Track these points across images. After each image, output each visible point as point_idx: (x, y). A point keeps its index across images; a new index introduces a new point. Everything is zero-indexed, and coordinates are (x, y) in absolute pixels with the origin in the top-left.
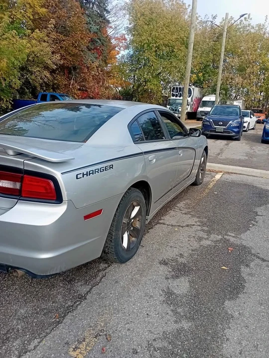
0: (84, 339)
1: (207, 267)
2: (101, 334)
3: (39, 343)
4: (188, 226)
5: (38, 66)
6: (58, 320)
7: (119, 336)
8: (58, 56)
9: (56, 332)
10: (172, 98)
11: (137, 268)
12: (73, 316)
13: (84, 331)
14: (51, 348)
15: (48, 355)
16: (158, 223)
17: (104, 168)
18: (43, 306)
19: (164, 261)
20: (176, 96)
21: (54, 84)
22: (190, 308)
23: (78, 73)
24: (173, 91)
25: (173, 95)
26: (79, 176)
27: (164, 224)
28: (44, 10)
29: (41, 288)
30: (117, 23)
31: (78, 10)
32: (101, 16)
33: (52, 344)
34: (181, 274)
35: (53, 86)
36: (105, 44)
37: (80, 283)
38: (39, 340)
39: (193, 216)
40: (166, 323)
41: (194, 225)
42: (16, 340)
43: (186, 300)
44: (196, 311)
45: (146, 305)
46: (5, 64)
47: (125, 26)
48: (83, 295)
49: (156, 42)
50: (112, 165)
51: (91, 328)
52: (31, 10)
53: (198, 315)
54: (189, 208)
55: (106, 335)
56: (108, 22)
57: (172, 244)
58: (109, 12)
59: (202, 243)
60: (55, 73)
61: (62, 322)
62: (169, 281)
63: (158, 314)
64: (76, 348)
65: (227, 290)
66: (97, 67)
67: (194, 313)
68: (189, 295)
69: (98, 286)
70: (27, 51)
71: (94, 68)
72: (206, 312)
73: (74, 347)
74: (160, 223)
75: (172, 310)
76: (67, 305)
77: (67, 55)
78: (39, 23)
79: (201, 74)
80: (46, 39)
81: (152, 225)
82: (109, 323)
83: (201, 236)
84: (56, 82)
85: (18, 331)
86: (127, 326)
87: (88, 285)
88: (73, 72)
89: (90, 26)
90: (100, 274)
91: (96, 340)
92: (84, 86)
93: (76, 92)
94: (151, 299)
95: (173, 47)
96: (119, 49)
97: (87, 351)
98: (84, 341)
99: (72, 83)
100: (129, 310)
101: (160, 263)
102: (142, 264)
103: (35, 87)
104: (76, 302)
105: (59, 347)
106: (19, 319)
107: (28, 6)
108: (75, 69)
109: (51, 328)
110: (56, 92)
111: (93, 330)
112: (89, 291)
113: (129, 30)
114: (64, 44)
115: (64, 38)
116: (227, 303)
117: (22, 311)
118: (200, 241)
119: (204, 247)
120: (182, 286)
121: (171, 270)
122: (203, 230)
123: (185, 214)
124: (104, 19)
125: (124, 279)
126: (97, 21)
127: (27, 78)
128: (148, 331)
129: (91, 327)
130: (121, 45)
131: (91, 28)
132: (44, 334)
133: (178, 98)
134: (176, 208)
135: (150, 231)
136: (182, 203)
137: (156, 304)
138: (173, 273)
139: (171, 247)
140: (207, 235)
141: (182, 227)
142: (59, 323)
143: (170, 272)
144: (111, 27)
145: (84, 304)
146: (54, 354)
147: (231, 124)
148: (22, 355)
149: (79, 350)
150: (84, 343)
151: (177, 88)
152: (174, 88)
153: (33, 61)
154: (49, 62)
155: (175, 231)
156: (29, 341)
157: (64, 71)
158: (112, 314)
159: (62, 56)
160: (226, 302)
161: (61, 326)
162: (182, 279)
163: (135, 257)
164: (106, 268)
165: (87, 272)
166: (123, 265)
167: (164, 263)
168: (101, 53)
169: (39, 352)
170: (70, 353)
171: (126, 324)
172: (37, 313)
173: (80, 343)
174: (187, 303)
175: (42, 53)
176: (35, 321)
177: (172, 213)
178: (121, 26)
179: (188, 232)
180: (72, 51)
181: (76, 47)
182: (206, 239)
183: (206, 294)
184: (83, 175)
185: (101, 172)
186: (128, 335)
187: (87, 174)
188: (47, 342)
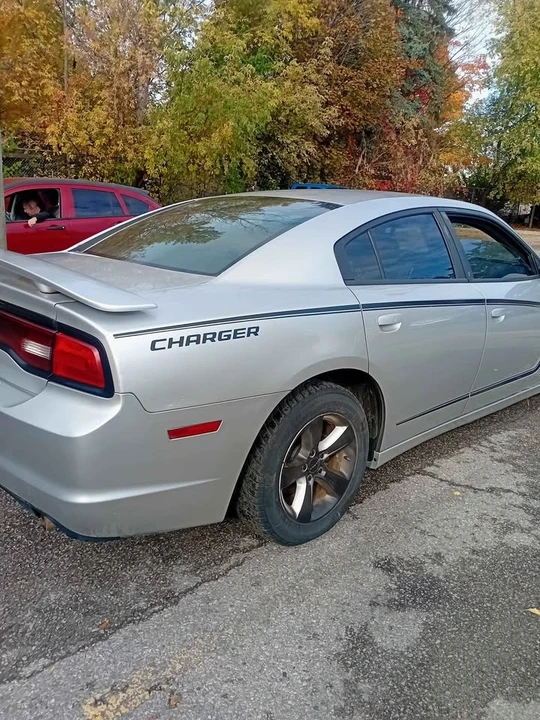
0: (127, 686)
1: (491, 601)
2: (165, 686)
3: (45, 667)
4: (491, 490)
5: (295, 133)
6: (102, 632)
7: (197, 702)
8: (334, 111)
9: (86, 656)
11: (318, 565)
12: (135, 632)
13: (137, 670)
14: (58, 684)
15: (46, 697)
16: (421, 472)
17: (232, 333)
18: (94, 597)
19: (389, 563)
21: (324, 167)
22: (393, 689)
23: (375, 143)
26: (158, 345)
27: (433, 476)
28: (315, 20)
29: (109, 561)
30: (471, 33)
31: (383, 14)
32: (436, 21)
33: (64, 677)
34: (414, 601)
35: (322, 171)
36: (439, 79)
37: (184, 568)
38: (47, 662)
39: (518, 469)
40: (316, 708)
41: (509, 491)
42: (11, 650)
43: (394, 668)
44: (404, 701)
45: (293, 650)
46: (230, 129)
47: (489, 37)
48: (177, 594)
50: (257, 328)
51: (152, 669)
52: (290, 24)
53: (404, 712)
54: (518, 449)
55: (172, 693)
56: (451, 33)
57: (426, 526)
58: (455, 11)
59: (507, 539)
60: (328, 145)
61: (107, 638)
62: (377, 612)
63: (309, 680)
64: (101, 700)
65: (515, 669)
66: (415, 128)
67: (397, 703)
68: (406, 657)
69: (215, 583)
70: (273, 103)
71: (409, 130)
72: (427, 710)
73: (98, 696)
74: (425, 474)
75: (346, 682)
76: (135, 607)
77: (353, 108)
78: (304, 47)
80: (313, 77)
81: (404, 474)
82: (193, 669)
83: (514, 520)
84: (327, 162)
85: (24, 633)
86: (225, 686)
87: (197, 575)
88: (364, 140)
89: (410, 44)
90: (233, 559)
91: (147, 697)
92: (386, 169)
93: (367, 182)
94: (312, 642)
96: (471, 88)
97: (118, 714)
98: (123, 691)
99: (359, 163)
100: (249, 654)
101: (376, 565)
102: (333, 556)
103: (288, 174)
104: (155, 605)
105: (73, 688)
106: (38, 611)
107: (286, 16)
108: (369, 134)
109: (83, 643)
110: (326, 182)
111: (155, 673)
112: (192, 589)
113: (495, 45)
114: (351, 86)
115: (351, 74)
116: (498, 705)
117: (53, 597)
118: (505, 533)
119: (508, 549)
120: (400, 632)
121: (394, 587)
122: (526, 508)
123: (501, 461)
124: (442, 27)
125: (277, 581)
126: (426, 33)
127: (273, 157)
128: (265, 712)
129: (153, 665)
130: (475, 78)
131: (411, 48)
132: (63, 652)
134: (485, 443)
135: (391, 485)
136: (505, 434)
137: (318, 656)
138: (396, 595)
139: (423, 532)
140: (532, 522)
141: (475, 490)
142: (101, 638)
143: (389, 590)
144: (457, 44)
145: (167, 613)
146: (57, 699)
148: (5, 683)
149: (105, 706)
150: (121, 694)
153: (287, 123)
154: (316, 123)
155: (452, 498)
156: (31, 658)
157: (346, 140)
158: (209, 651)
159: (343, 110)
160: (497, 702)
161: (100, 646)
162: (411, 615)
163: (325, 538)
164: (253, 547)
165: (209, 548)
166: (291, 550)
167: (386, 566)
168: (430, 98)
169: (33, 685)
170: (84, 707)
171: (226, 682)
172: (75, 608)
173: (114, 691)
174: (391, 676)
175: (303, 106)
176: (63, 621)
177: (467, 453)
178: (479, 39)
179: (484, 506)
180: (364, 98)
181: (373, 89)
182: (522, 531)
183: (452, 667)
184: (171, 342)
185: (220, 339)
186: (216, 706)
187: (181, 343)
188: (57, 672)
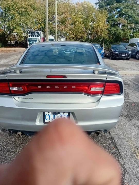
6: (116, 149)
10: (29, 37)
12: (119, 146)
20: (32, 36)
24: (29, 34)
25: (30, 36)
49: (17, 5)
51: (132, 147)
62: (131, 122)
76: (111, 143)
79: (43, 24)
82: (134, 143)
94: (134, 130)
95: (27, 8)
104: (112, 140)
112: (111, 135)
121: (126, 118)
132: (119, 156)
133: (32, 37)
138: (128, 119)
142: (118, 150)
145: (116, 140)
147: (73, 51)
150: (137, 153)
151: (31, 32)
152: (29, 32)
158: (130, 140)
161: (121, 151)
173: (135, 154)
